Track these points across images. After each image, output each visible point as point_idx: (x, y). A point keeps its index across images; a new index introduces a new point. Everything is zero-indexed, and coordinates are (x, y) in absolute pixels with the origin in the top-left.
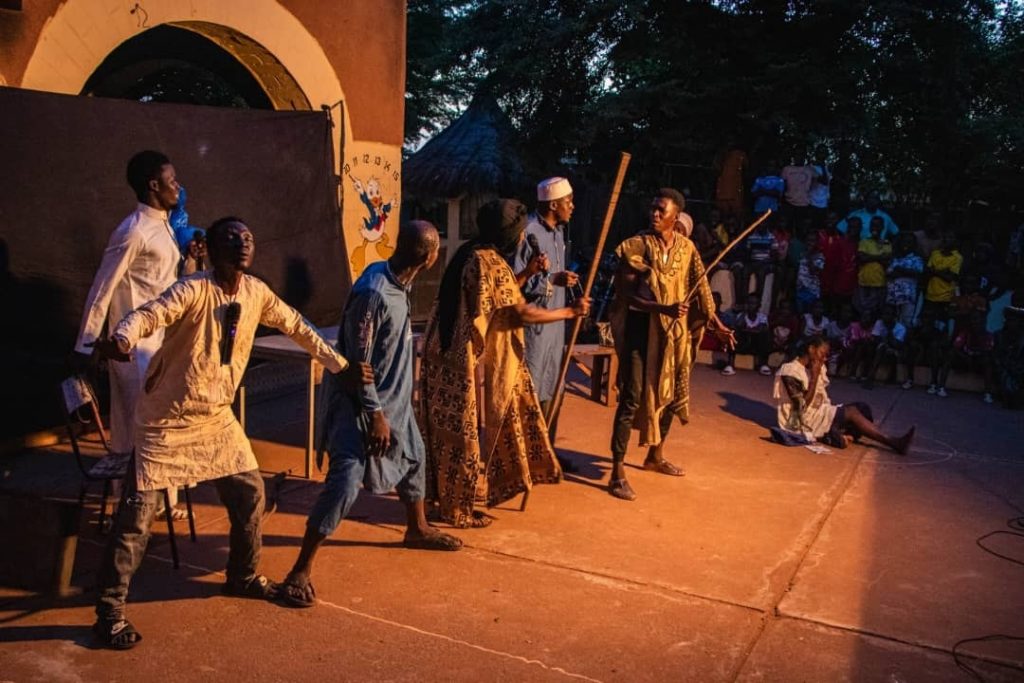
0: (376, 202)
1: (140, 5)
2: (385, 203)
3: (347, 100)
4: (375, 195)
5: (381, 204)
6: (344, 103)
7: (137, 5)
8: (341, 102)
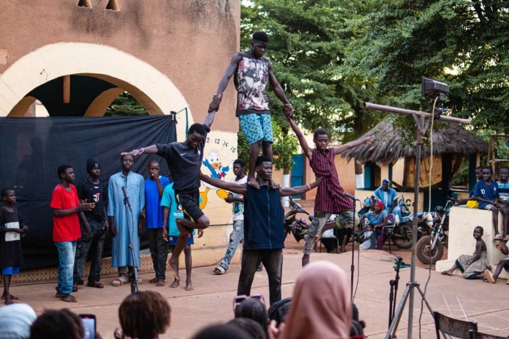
0: (216, 166)
1: (45, 70)
2: (224, 166)
3: (190, 107)
4: (215, 161)
5: (221, 167)
6: (188, 109)
7: (44, 70)
8: (186, 109)
